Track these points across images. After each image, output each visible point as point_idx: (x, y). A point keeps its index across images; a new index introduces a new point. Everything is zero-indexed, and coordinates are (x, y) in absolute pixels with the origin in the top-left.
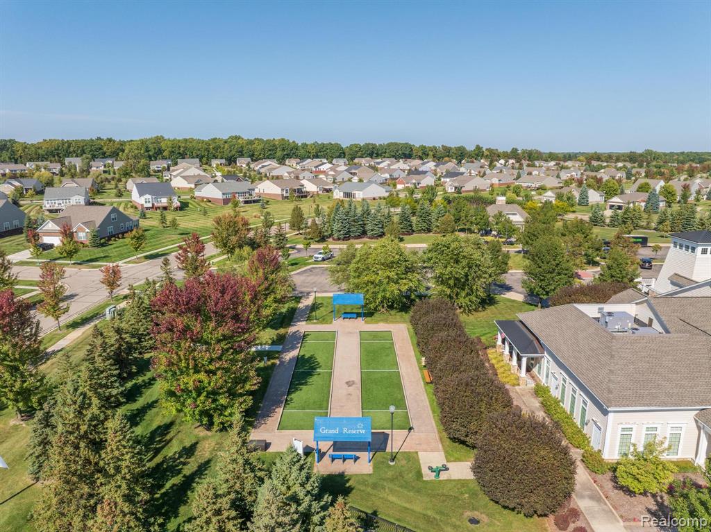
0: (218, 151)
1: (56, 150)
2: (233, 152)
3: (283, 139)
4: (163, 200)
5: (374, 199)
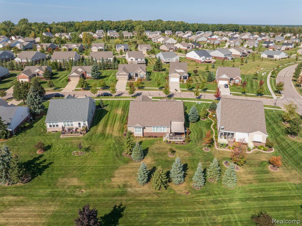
1: (91, 26)
2: (163, 28)
3: (182, 22)
4: (208, 58)
5: (282, 59)
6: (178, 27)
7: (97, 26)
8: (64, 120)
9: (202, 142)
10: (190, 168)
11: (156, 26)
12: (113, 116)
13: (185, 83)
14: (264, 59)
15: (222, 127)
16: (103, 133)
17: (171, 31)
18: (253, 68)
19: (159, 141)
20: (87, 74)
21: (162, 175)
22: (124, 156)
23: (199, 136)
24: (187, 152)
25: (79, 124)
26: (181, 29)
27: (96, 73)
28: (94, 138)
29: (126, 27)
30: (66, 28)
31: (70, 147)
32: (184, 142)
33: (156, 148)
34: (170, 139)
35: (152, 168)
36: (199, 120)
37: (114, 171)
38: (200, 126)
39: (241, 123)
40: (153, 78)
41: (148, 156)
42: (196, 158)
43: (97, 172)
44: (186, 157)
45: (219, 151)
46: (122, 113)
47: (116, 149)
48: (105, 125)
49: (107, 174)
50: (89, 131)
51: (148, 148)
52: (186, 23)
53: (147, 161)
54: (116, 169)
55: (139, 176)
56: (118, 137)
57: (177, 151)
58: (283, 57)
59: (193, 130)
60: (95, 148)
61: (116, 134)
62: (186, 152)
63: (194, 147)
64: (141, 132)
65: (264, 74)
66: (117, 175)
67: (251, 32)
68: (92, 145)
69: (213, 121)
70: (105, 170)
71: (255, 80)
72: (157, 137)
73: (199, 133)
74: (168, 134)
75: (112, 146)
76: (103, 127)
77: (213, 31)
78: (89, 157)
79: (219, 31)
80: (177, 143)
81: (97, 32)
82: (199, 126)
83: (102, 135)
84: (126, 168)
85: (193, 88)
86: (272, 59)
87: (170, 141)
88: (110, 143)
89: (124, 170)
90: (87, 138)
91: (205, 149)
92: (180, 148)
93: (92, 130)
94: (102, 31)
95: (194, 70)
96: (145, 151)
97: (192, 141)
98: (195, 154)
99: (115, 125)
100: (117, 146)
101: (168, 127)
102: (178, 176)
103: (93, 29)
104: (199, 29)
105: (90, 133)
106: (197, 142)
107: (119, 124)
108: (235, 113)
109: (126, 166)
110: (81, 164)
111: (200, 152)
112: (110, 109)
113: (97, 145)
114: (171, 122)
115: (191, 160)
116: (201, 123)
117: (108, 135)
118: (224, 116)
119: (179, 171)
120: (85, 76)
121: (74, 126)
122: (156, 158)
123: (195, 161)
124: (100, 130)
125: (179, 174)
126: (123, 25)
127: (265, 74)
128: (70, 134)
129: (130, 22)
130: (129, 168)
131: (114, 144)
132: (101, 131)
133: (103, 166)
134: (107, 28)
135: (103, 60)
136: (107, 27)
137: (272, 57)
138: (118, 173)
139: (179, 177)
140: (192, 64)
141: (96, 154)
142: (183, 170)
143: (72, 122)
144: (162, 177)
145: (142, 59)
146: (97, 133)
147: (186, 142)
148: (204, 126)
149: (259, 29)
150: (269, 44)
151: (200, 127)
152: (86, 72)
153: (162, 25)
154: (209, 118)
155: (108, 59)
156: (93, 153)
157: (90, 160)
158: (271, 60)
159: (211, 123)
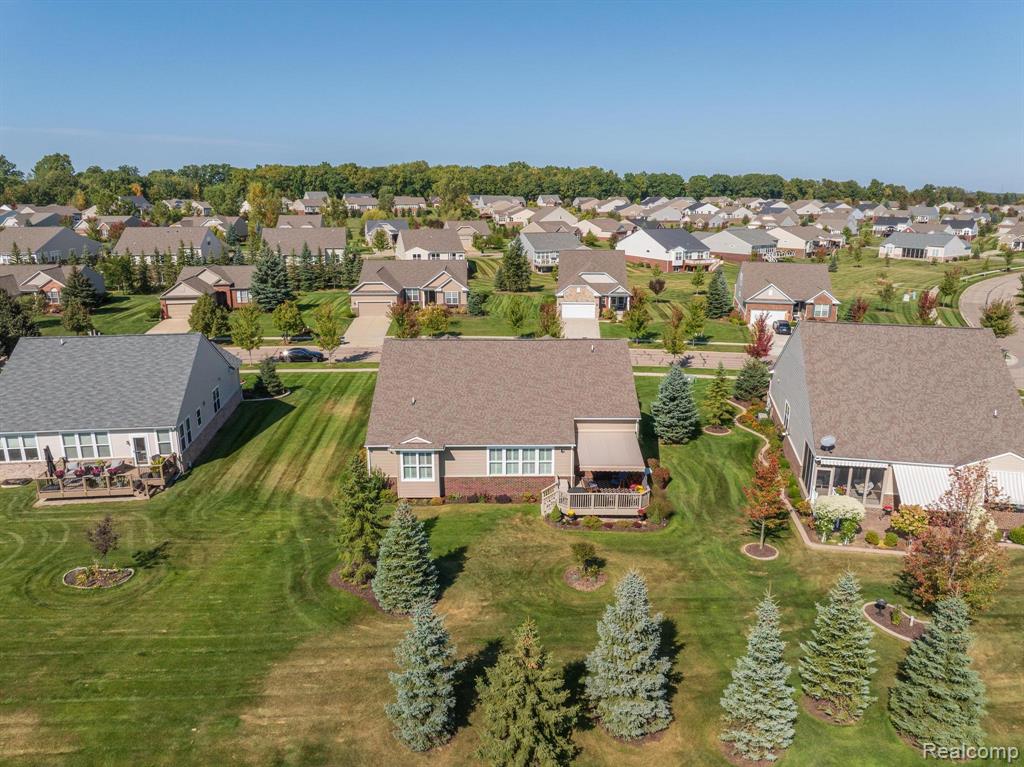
0: (510, 184)
1: (285, 180)
2: (531, 187)
3: (594, 168)
4: (695, 255)
5: (955, 259)
6: (581, 184)
7: (307, 179)
8: (66, 424)
9: (733, 518)
10: (692, 643)
11: (506, 180)
12: (314, 425)
13: (621, 322)
14: (892, 262)
15: (828, 441)
16: (252, 486)
17: (557, 196)
18: (862, 283)
19: (520, 514)
20: (239, 293)
21: (539, 684)
22: (337, 589)
23: (712, 496)
24: (664, 565)
25: (140, 444)
26: (591, 191)
27: (274, 286)
28: (198, 507)
29: (405, 184)
30: (200, 185)
31: (65, 550)
32: (644, 517)
33: (505, 549)
34: (575, 502)
35: (483, 648)
36: (696, 432)
37: (266, 669)
38: (706, 455)
39: (911, 421)
40: (497, 308)
41: (460, 583)
42: (717, 591)
43: (167, 673)
44: (665, 590)
45: (824, 557)
46: (358, 412)
47: (301, 555)
48: (269, 459)
49: (221, 687)
50: (183, 478)
51: (463, 550)
52: (606, 170)
53: (456, 612)
54: (275, 659)
55: (401, 692)
56: (319, 504)
57: (612, 558)
58: (956, 255)
59: (679, 469)
60: (193, 552)
61: (310, 489)
62: (661, 565)
63: (698, 543)
64: (430, 475)
65: (911, 298)
66: (275, 693)
67: (822, 199)
68: (179, 536)
69: (763, 437)
70: (216, 662)
71: (884, 312)
72: (510, 501)
73: (709, 483)
74: (564, 484)
75: (280, 540)
76: (255, 466)
77: (698, 198)
78: (145, 597)
79: (717, 196)
80: (609, 526)
81: (306, 197)
82: (703, 456)
83: (245, 496)
84: (332, 650)
85: (654, 335)
86: (920, 259)
87: (575, 517)
88: (273, 528)
89: (323, 662)
90: (163, 507)
91: (754, 550)
92: (625, 548)
93: (200, 474)
94: (325, 194)
95: (651, 283)
96: (447, 564)
97: (684, 514)
98: (706, 571)
99: (317, 454)
100: (304, 540)
101: (562, 449)
102: (634, 684)
103: (291, 191)
104: (650, 190)
105: (187, 486)
106: (707, 517)
107: (336, 451)
108: (875, 381)
109: (340, 638)
110: (91, 630)
111: (731, 564)
112: (304, 401)
113: (203, 536)
114: (576, 429)
115: (692, 604)
116: (709, 445)
117: (273, 494)
118: (827, 395)
119: (644, 657)
120: (229, 302)
121: (112, 457)
122: (507, 595)
123: (714, 607)
124: (240, 477)
125: (641, 677)
126: (397, 177)
127: (914, 298)
128: (84, 491)
129: (421, 167)
130: (353, 648)
131: (293, 532)
132: (241, 480)
133: (209, 643)
134: (342, 185)
135: (307, 255)
136: (341, 182)
137: (920, 253)
138: (284, 681)
139: (642, 694)
140: (637, 273)
141: (189, 578)
142: (660, 653)
143: (105, 433)
144: (539, 693)
145: (454, 255)
146: (217, 489)
147: (654, 518)
148: (726, 457)
149: (849, 192)
150: (896, 224)
151: (707, 459)
152: (232, 285)
153: (527, 177)
154: (741, 426)
155: (326, 253)
156: (172, 573)
157: (149, 611)
158: (919, 264)
159: (756, 444)
